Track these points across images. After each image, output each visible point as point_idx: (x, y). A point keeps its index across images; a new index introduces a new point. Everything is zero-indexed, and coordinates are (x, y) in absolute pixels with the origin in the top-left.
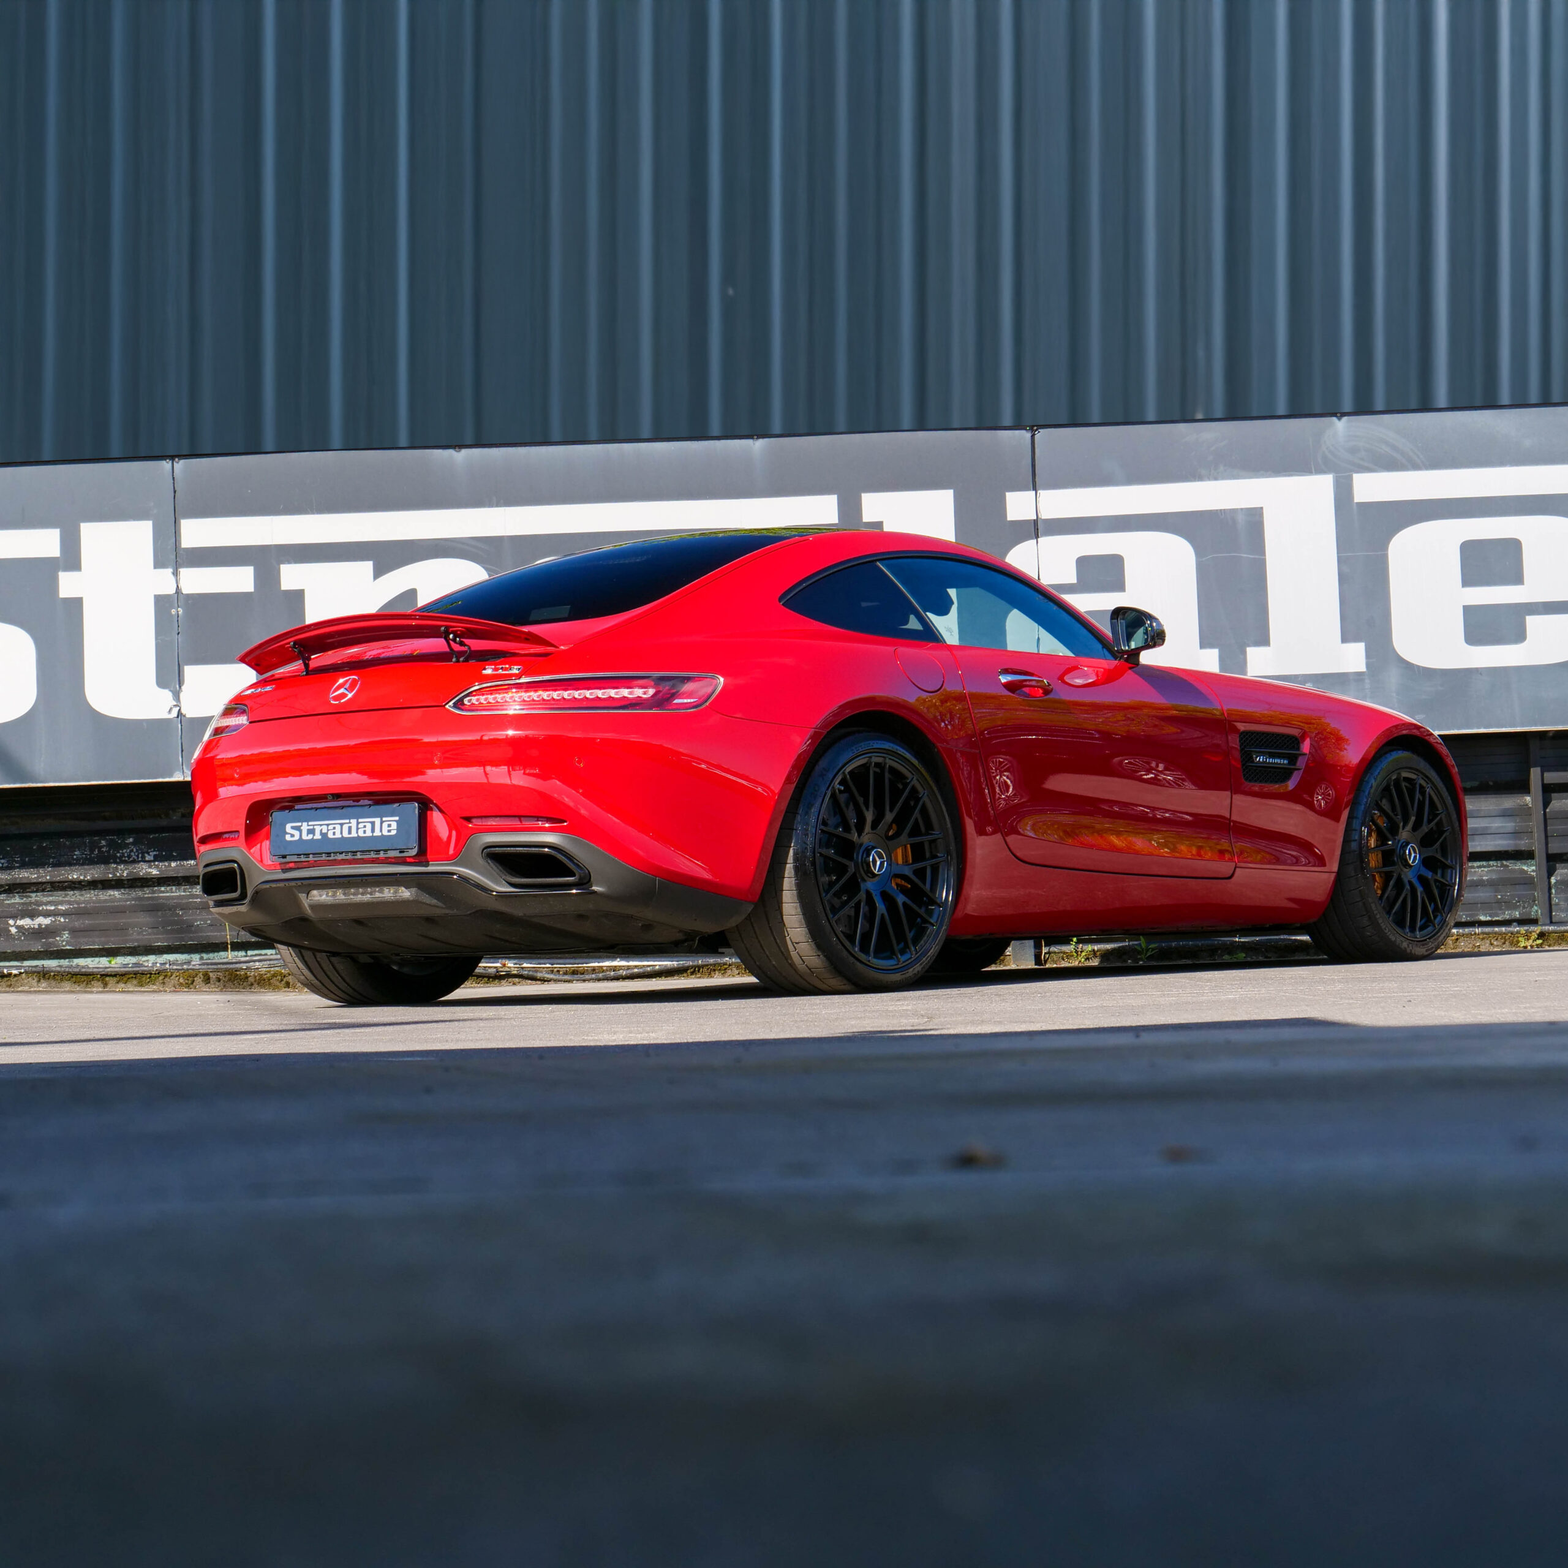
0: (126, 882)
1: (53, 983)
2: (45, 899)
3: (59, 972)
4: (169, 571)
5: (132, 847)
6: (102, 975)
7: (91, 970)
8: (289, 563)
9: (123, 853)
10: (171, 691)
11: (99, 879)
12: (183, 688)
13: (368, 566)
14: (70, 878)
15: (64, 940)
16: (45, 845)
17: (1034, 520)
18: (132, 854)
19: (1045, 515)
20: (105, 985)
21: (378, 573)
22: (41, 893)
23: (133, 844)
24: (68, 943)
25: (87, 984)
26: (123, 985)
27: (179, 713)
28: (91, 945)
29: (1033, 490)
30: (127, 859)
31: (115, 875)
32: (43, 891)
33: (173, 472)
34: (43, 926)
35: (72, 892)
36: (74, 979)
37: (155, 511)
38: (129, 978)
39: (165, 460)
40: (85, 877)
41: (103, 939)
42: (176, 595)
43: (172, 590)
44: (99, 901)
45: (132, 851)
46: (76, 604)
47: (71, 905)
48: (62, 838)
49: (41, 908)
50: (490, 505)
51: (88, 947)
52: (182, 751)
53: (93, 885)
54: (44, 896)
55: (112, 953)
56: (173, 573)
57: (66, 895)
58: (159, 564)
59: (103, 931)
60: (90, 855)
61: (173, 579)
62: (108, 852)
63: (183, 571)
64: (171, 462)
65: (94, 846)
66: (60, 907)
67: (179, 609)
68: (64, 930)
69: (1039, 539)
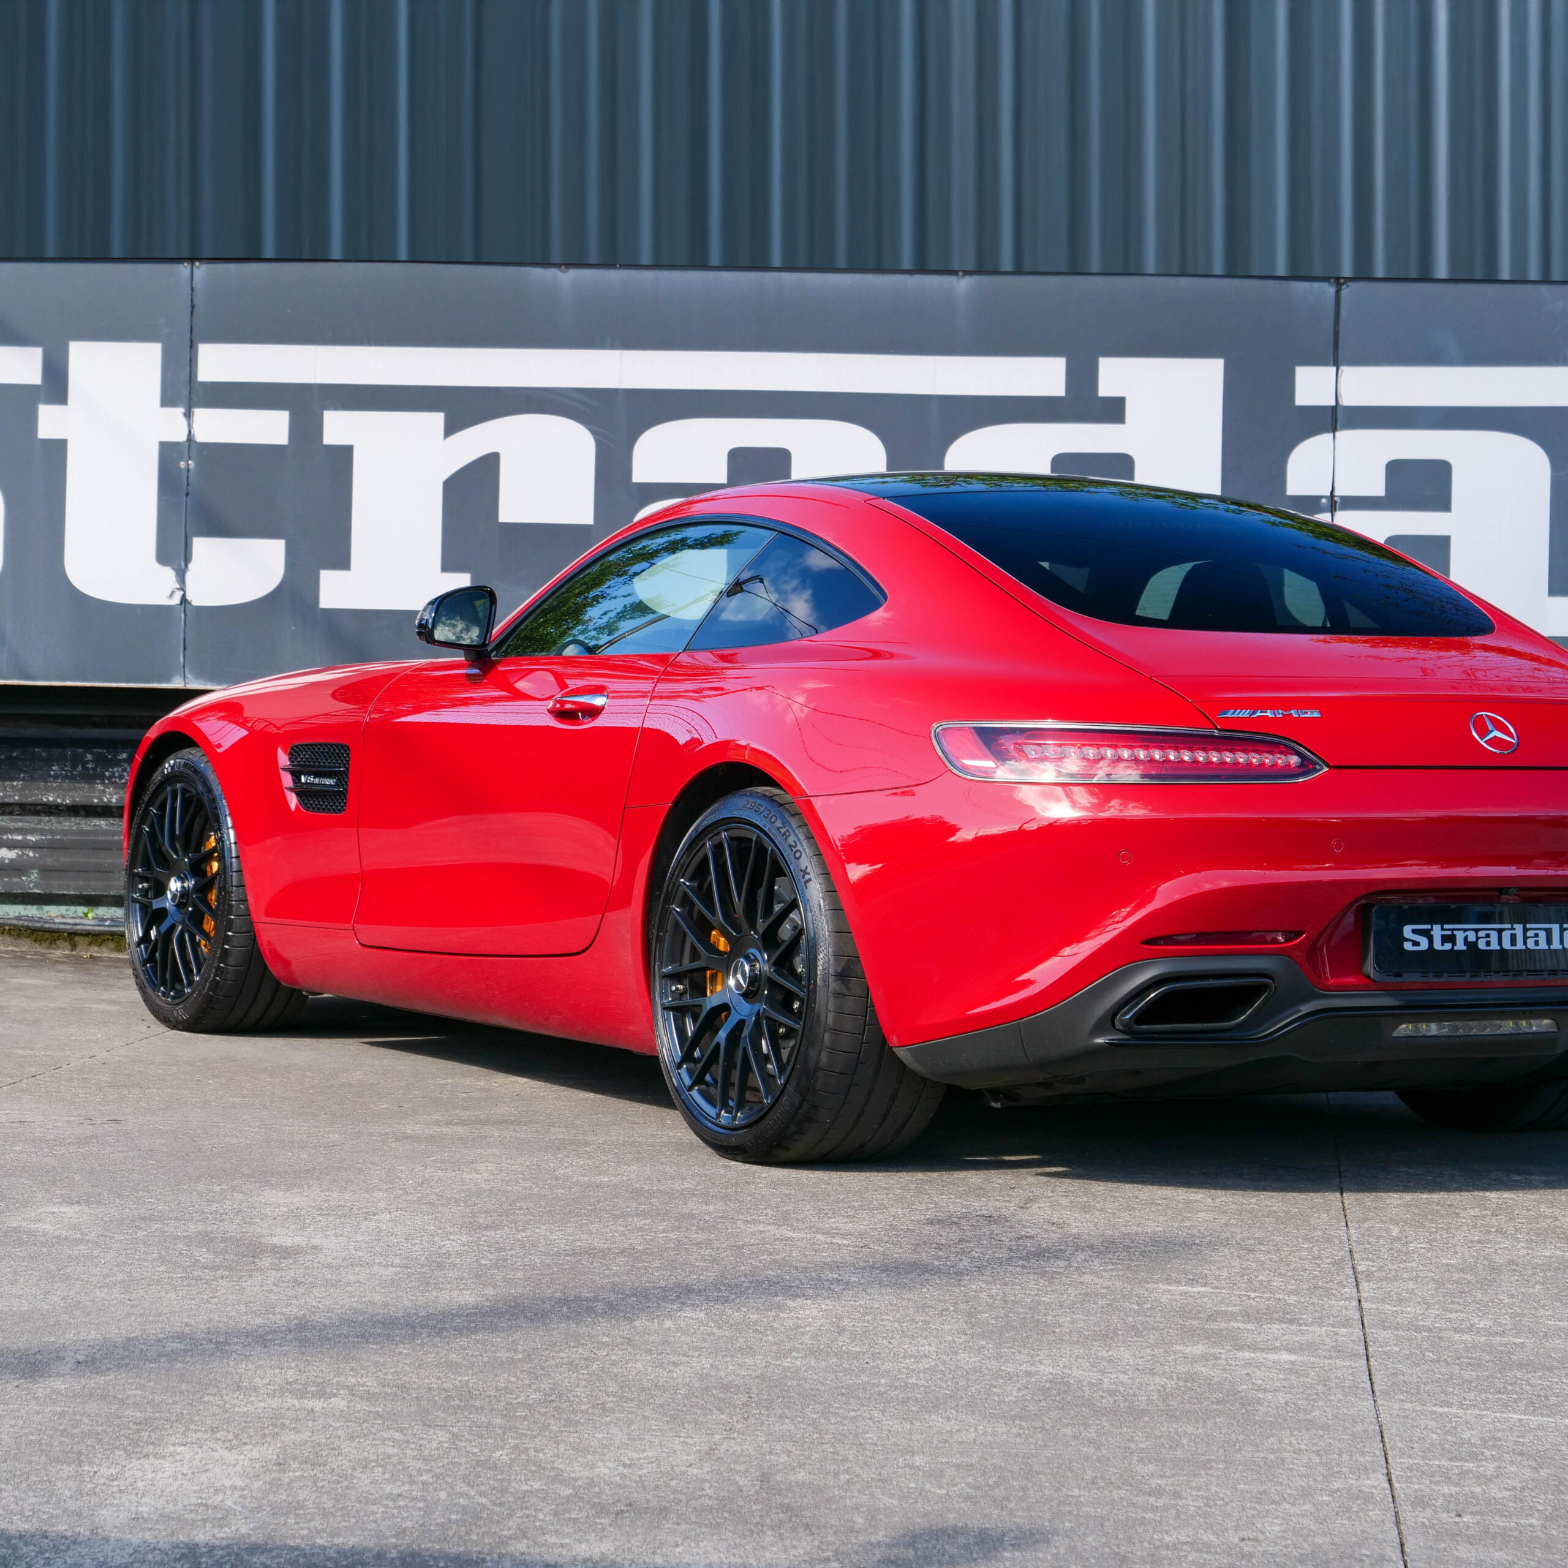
0: (115, 810)
1: (8, 939)
2: (12, 825)
3: (15, 926)
4: (180, 411)
5: (126, 765)
6: (70, 934)
7: (56, 926)
8: (336, 408)
9: (113, 773)
10: (174, 569)
11: (81, 803)
12: (190, 566)
13: (436, 420)
14: (45, 800)
15: (31, 882)
16: (15, 754)
17: (1332, 407)
18: (125, 774)
19: (1349, 400)
20: (74, 946)
21: (451, 429)
22: (8, 817)
23: (124, 760)
24: (36, 886)
25: (51, 943)
26: (96, 948)
27: (184, 600)
28: (65, 890)
29: (1334, 365)
30: (117, 780)
31: (101, 800)
32: (11, 813)
33: (192, 281)
34: (7, 861)
35: (47, 818)
36: (34, 936)
37: (166, 331)
38: (104, 940)
39: (182, 263)
40: (64, 800)
41: (81, 883)
42: (187, 445)
43: (182, 437)
44: (81, 832)
45: (125, 770)
46: (59, 447)
47: (44, 835)
48: (38, 747)
49: (5, 837)
50: (603, 346)
51: (61, 892)
52: (185, 649)
53: (74, 810)
54: (11, 821)
55: (93, 901)
56: (185, 415)
57: (40, 822)
58: (167, 401)
59: (82, 871)
60: (71, 772)
61: (184, 422)
62: (94, 769)
63: (199, 413)
64: (189, 266)
65: (76, 760)
66: (29, 837)
67: (190, 462)
68: (33, 868)
69: (1337, 434)
